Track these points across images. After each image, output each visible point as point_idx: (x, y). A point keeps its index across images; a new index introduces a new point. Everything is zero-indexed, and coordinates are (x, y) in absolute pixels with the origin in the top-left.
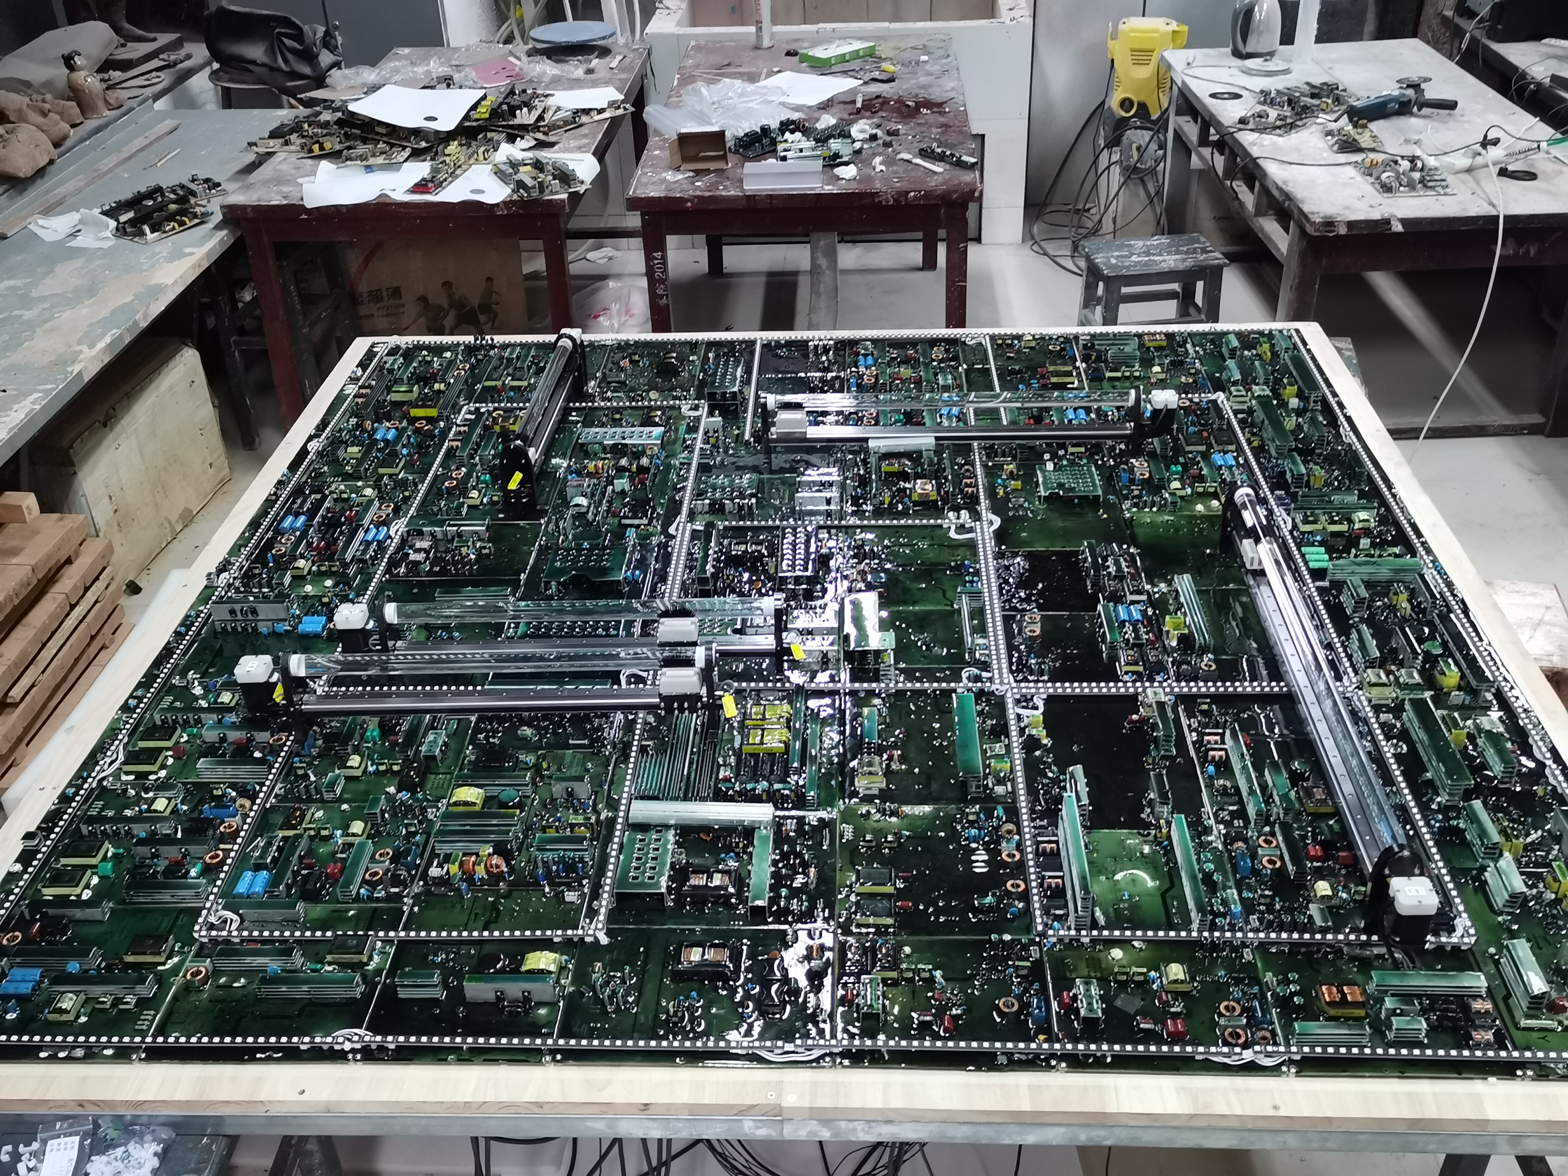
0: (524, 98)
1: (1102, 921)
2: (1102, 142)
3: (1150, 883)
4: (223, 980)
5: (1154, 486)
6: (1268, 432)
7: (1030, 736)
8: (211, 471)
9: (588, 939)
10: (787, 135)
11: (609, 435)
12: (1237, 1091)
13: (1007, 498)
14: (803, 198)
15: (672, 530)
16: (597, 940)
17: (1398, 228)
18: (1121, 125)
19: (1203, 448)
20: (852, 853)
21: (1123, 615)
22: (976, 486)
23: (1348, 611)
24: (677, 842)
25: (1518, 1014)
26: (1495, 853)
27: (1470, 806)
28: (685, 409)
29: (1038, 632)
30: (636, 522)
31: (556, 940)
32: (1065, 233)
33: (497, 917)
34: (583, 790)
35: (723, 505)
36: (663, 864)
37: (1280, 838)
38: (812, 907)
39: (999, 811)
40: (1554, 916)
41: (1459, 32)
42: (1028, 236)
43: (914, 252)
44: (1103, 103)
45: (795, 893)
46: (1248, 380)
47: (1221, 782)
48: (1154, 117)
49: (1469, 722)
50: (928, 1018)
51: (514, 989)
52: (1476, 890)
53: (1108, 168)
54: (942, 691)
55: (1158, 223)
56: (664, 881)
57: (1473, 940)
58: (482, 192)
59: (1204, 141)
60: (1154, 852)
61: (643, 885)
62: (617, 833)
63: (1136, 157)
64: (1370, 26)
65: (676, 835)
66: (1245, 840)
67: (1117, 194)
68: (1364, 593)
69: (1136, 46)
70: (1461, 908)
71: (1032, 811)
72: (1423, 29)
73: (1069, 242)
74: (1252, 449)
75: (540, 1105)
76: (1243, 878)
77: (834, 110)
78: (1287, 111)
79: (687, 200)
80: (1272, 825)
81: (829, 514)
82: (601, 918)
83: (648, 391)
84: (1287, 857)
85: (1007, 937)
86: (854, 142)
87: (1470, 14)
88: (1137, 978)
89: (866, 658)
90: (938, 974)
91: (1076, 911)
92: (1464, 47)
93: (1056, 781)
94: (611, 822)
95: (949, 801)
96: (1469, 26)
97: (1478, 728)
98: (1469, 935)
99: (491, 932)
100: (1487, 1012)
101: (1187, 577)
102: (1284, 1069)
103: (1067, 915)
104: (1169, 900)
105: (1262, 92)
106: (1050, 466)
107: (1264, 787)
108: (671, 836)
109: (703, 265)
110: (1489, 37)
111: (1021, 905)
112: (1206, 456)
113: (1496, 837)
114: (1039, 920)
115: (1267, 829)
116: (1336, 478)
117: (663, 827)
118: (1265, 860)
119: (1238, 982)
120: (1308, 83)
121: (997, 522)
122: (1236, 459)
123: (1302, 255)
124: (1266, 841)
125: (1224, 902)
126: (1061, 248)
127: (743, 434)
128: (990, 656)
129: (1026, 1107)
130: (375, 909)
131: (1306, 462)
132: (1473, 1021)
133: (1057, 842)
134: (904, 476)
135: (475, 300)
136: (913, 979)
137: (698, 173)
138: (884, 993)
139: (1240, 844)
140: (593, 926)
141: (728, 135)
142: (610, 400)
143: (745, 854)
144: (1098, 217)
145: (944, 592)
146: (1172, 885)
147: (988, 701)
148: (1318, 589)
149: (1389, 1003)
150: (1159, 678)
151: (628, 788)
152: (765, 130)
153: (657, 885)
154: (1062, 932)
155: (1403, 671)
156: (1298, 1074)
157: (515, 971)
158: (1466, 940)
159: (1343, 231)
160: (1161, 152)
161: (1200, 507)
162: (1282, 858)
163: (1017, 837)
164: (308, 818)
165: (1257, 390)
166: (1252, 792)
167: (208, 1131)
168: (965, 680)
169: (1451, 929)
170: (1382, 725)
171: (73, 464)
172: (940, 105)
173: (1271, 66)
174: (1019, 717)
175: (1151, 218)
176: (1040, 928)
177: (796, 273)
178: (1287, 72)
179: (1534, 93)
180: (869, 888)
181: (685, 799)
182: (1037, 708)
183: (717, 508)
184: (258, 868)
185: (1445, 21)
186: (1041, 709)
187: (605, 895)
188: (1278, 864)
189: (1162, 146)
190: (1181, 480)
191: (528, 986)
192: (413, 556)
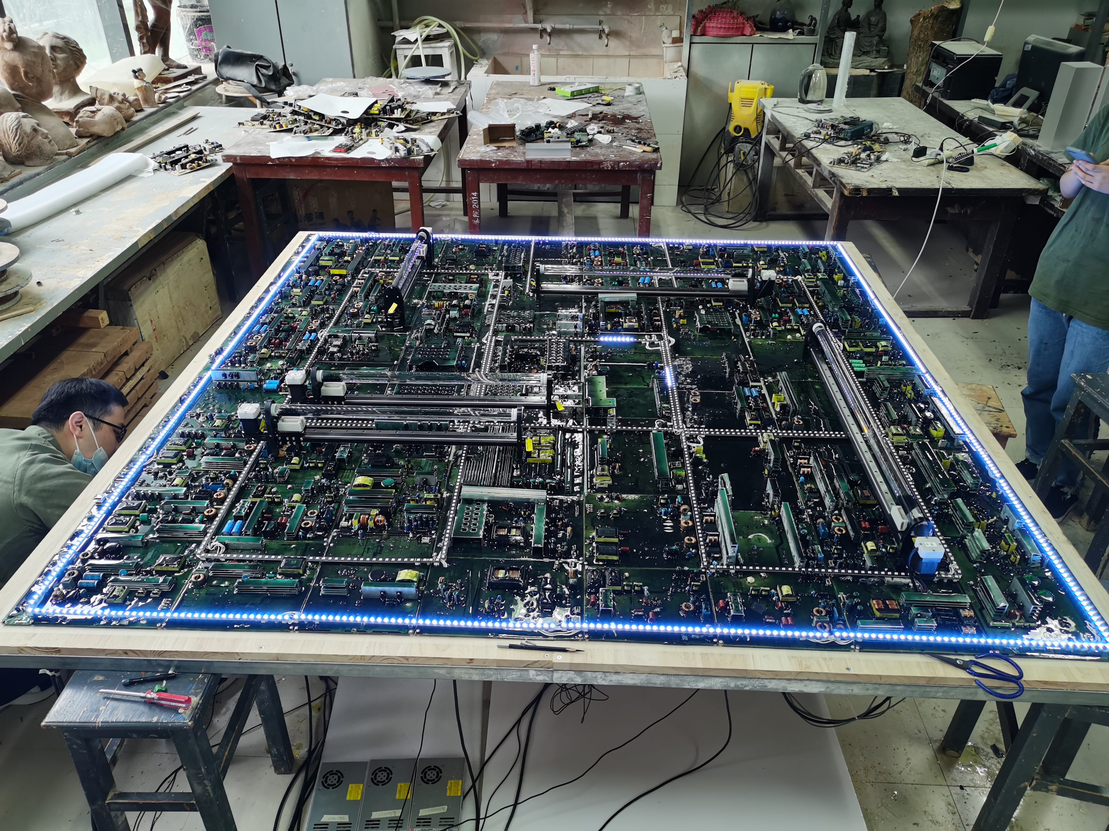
0: (399, 103)
1: (742, 561)
2: (723, 151)
3: (769, 541)
4: (215, 582)
5: (763, 325)
6: (828, 297)
7: (696, 457)
8: (210, 312)
9: (436, 564)
10: (550, 130)
11: (449, 288)
12: (825, 659)
13: (678, 329)
14: (559, 163)
15: (484, 340)
16: (441, 564)
17: (896, 193)
18: (735, 140)
19: (790, 305)
20: (593, 521)
21: (748, 394)
22: (661, 320)
23: (878, 395)
24: (488, 510)
25: (988, 619)
26: (970, 528)
27: (956, 502)
28: (491, 276)
29: (698, 401)
30: (463, 335)
31: (417, 564)
32: (701, 201)
33: (381, 551)
34: (433, 480)
35: (514, 327)
36: (481, 523)
37: (845, 518)
38: (570, 549)
39: (679, 499)
40: (1006, 565)
41: (925, 95)
42: (680, 202)
43: (615, 208)
44: (724, 128)
45: (559, 541)
46: (815, 270)
47: (808, 486)
48: (753, 137)
49: (951, 457)
50: (641, 613)
51: (392, 590)
52: (960, 549)
53: (726, 164)
54: (644, 431)
55: (754, 196)
56: (481, 533)
57: (960, 576)
58: (374, 153)
59: (783, 148)
60: (770, 524)
61: (469, 533)
62: (453, 505)
63: (742, 158)
64: (874, 92)
65: (488, 507)
66: (824, 518)
67: (731, 179)
68: (887, 384)
69: (744, 96)
70: (952, 558)
71: (698, 499)
72: (904, 93)
73: (703, 206)
74: (818, 307)
75: (407, 658)
76: (823, 539)
77: (576, 119)
78: (831, 132)
79: (492, 162)
80: (840, 511)
81: (576, 334)
82: (444, 552)
83: (469, 265)
84: (849, 528)
85: (686, 568)
86: (588, 135)
87: (932, 85)
88: (763, 593)
89: (599, 413)
90: (646, 588)
91: (727, 554)
92: (928, 102)
93: (712, 483)
94: (450, 499)
95: (649, 493)
96: (932, 92)
97: (957, 460)
98: (958, 574)
99: (378, 559)
100: (971, 617)
101: (784, 373)
102: (852, 647)
103: (721, 558)
104: (780, 551)
105: (817, 121)
106: (703, 312)
107: (834, 488)
108: (485, 506)
109: (496, 212)
110: (942, 97)
111: (694, 551)
112: (792, 309)
113: (971, 519)
114: (705, 559)
115: (836, 512)
116: (867, 324)
117: (480, 501)
118: (836, 529)
119: (823, 597)
120: (842, 117)
121: (673, 341)
122: (809, 312)
123: (840, 208)
124: (836, 519)
125: (813, 551)
126: (698, 210)
127: (525, 290)
128: (671, 413)
129: (700, 665)
130: (308, 544)
131: (850, 315)
132: (963, 622)
133: (714, 516)
134: (619, 315)
136: (631, 591)
137: (499, 148)
138: (614, 598)
139: (821, 520)
140: (439, 557)
141: (517, 128)
142: (448, 269)
143: (528, 519)
144: (719, 193)
145: (643, 378)
146: (782, 542)
147: (671, 438)
148: (860, 382)
149: (914, 611)
150: (769, 428)
151: (459, 479)
152: (538, 127)
153: (478, 534)
154: (718, 567)
155: (911, 428)
156: (861, 651)
157: (392, 580)
158: (956, 576)
159: (865, 194)
160: (756, 157)
161: (789, 337)
162: (846, 528)
163: (689, 513)
164: (268, 491)
165: (820, 275)
166: (828, 491)
167: (203, 671)
168: (656, 426)
169: (948, 570)
170: (901, 457)
171: (130, 300)
172: (636, 118)
173: (821, 107)
174: (689, 447)
175: (750, 194)
176: (705, 564)
177: (549, 217)
178: (830, 111)
179: (969, 126)
180: (602, 540)
181: (494, 486)
182: (699, 443)
183: (511, 329)
184: (237, 518)
185: (917, 88)
186: (702, 443)
187: (447, 539)
188: (844, 532)
189: (757, 153)
190: (779, 322)
191: (400, 589)
192: (332, 349)
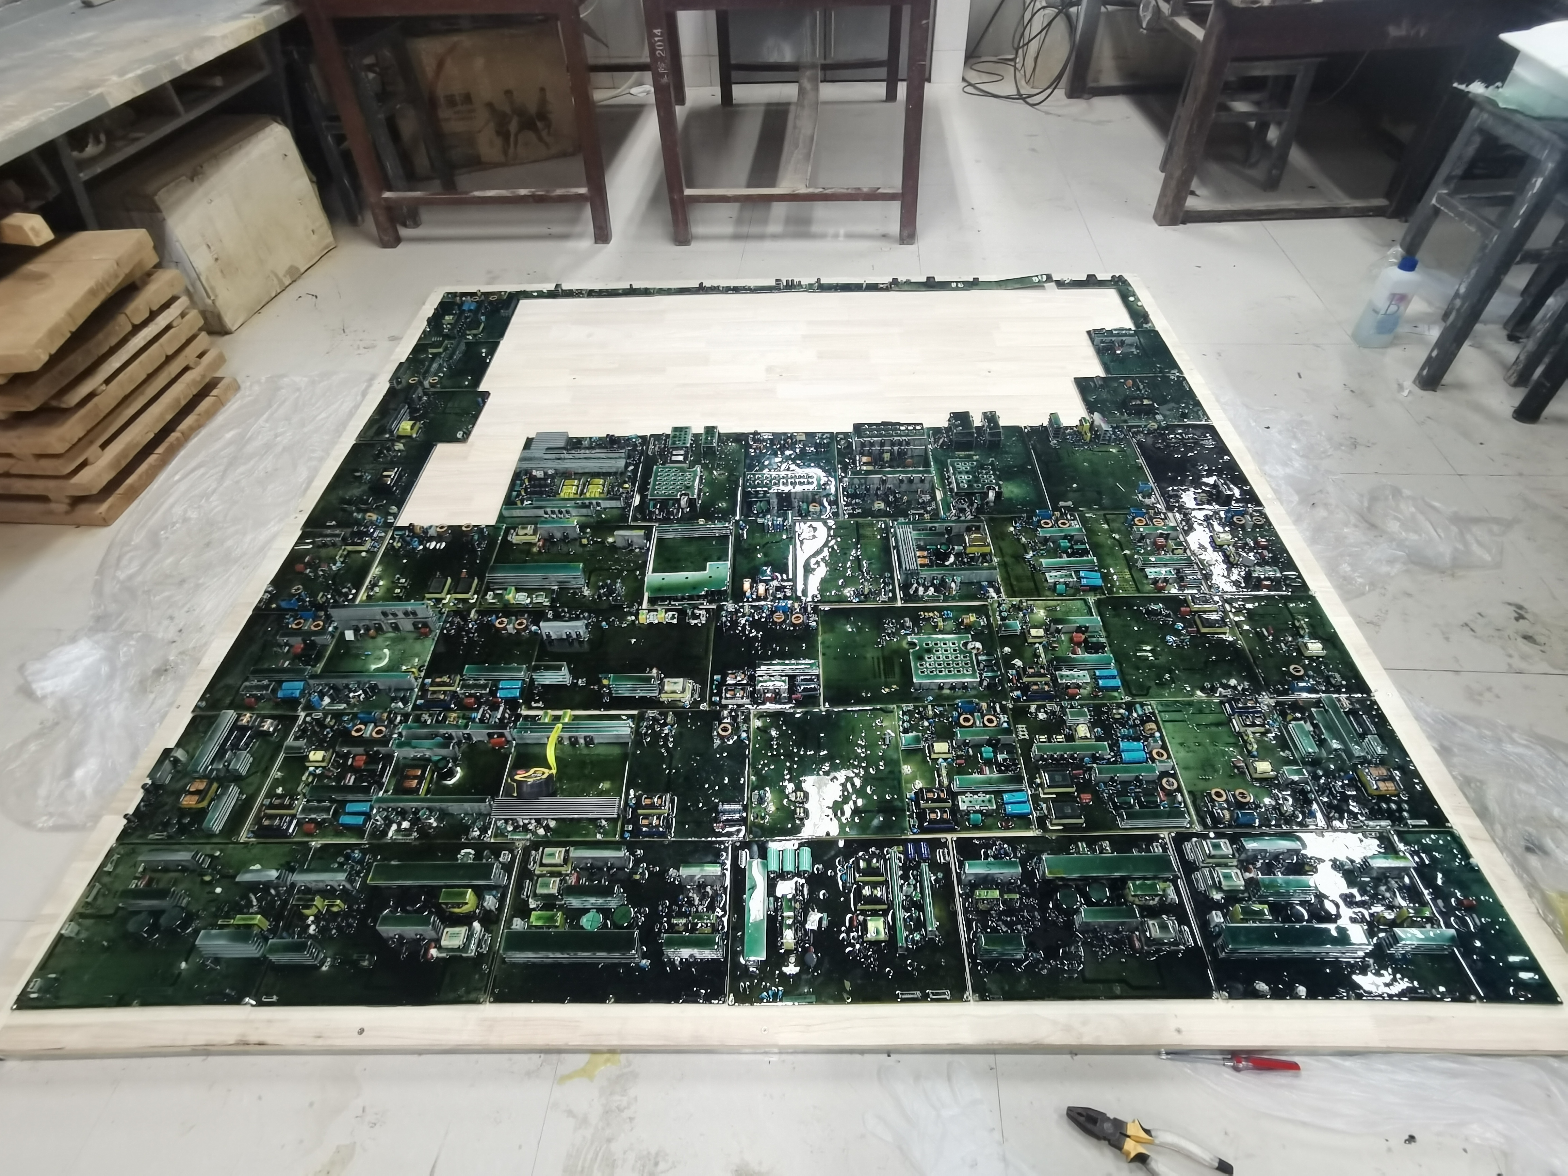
8: (314, 238)
43: (880, 89)
109: (718, 99)
135: (532, 109)
159: (1266, 2)
171: (158, 210)
177: (788, 104)
